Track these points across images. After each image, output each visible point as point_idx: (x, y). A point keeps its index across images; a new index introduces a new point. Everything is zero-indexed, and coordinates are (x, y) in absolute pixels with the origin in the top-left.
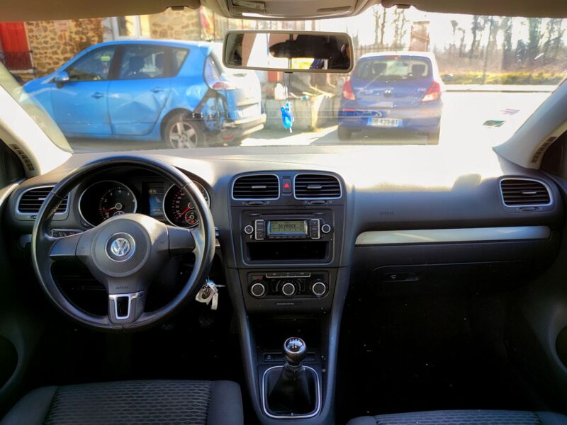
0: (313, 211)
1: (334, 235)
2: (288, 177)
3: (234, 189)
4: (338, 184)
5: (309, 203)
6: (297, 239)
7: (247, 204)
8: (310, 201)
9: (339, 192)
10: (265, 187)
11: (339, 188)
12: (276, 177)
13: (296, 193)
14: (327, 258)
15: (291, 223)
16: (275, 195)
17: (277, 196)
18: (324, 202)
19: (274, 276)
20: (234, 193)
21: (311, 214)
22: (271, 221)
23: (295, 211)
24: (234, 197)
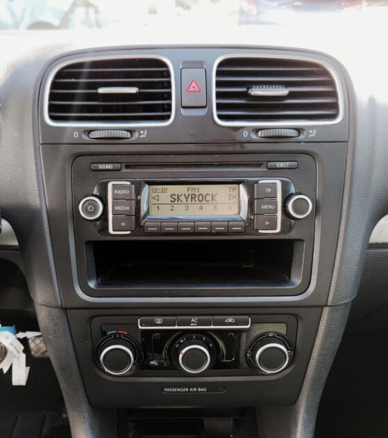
0: (264, 157)
1: (318, 223)
2: (199, 64)
3: (52, 97)
4: (331, 83)
5: (254, 137)
6: (218, 233)
7: (85, 137)
8: (257, 130)
9: (335, 106)
10: (133, 90)
11: (334, 94)
12: (163, 65)
13: (219, 107)
14: (297, 280)
15: (204, 189)
16: (162, 111)
17: (168, 117)
18: (294, 133)
19: (159, 325)
20: (52, 108)
21: (259, 165)
22: (150, 183)
23: (217, 158)
24: (52, 118)
